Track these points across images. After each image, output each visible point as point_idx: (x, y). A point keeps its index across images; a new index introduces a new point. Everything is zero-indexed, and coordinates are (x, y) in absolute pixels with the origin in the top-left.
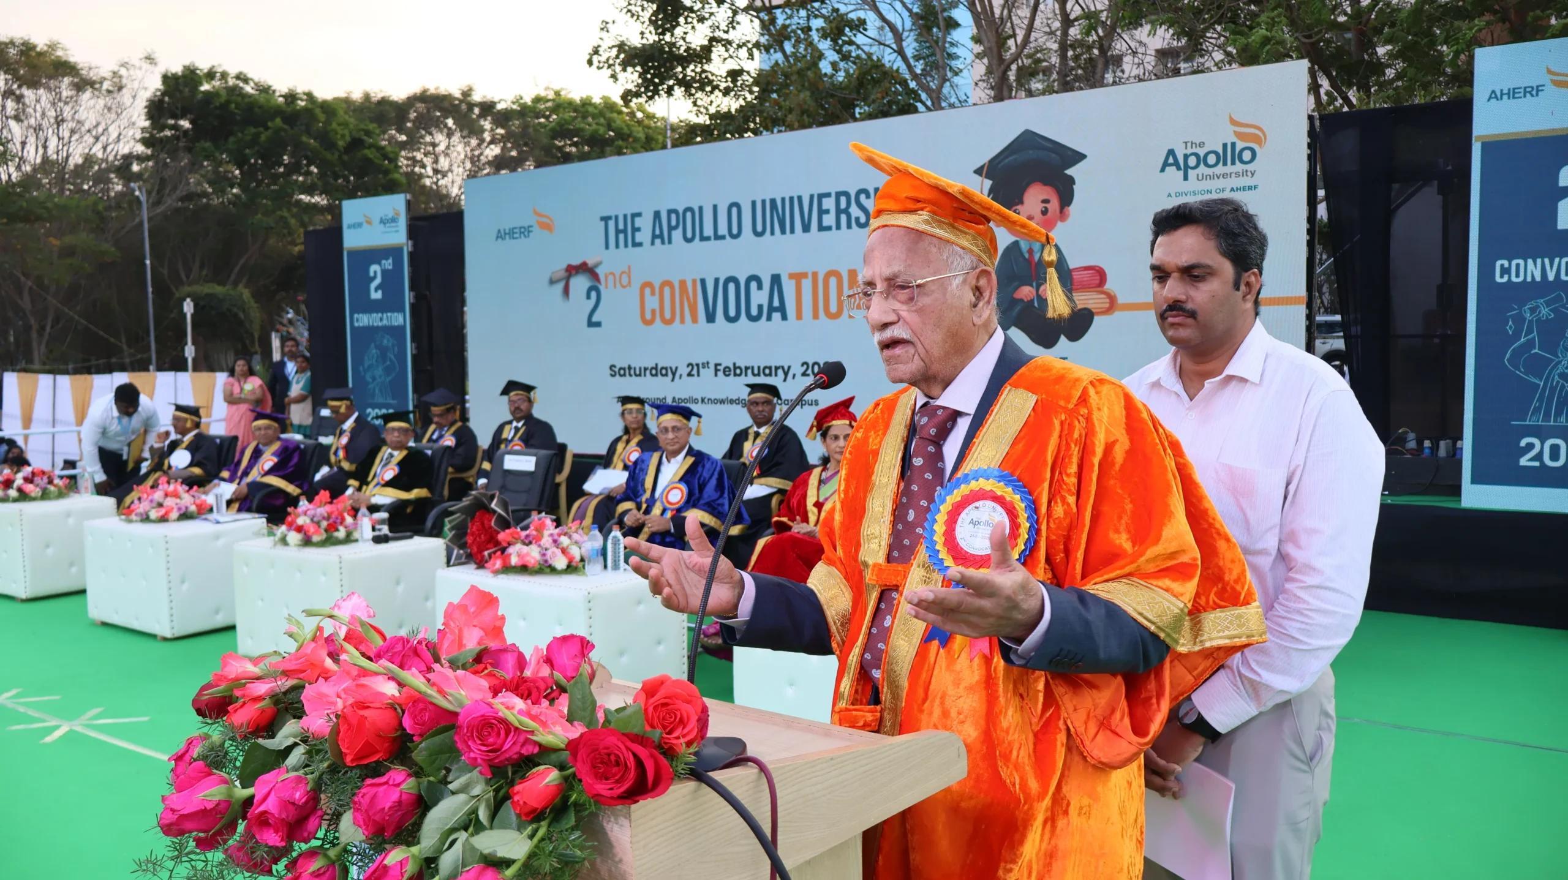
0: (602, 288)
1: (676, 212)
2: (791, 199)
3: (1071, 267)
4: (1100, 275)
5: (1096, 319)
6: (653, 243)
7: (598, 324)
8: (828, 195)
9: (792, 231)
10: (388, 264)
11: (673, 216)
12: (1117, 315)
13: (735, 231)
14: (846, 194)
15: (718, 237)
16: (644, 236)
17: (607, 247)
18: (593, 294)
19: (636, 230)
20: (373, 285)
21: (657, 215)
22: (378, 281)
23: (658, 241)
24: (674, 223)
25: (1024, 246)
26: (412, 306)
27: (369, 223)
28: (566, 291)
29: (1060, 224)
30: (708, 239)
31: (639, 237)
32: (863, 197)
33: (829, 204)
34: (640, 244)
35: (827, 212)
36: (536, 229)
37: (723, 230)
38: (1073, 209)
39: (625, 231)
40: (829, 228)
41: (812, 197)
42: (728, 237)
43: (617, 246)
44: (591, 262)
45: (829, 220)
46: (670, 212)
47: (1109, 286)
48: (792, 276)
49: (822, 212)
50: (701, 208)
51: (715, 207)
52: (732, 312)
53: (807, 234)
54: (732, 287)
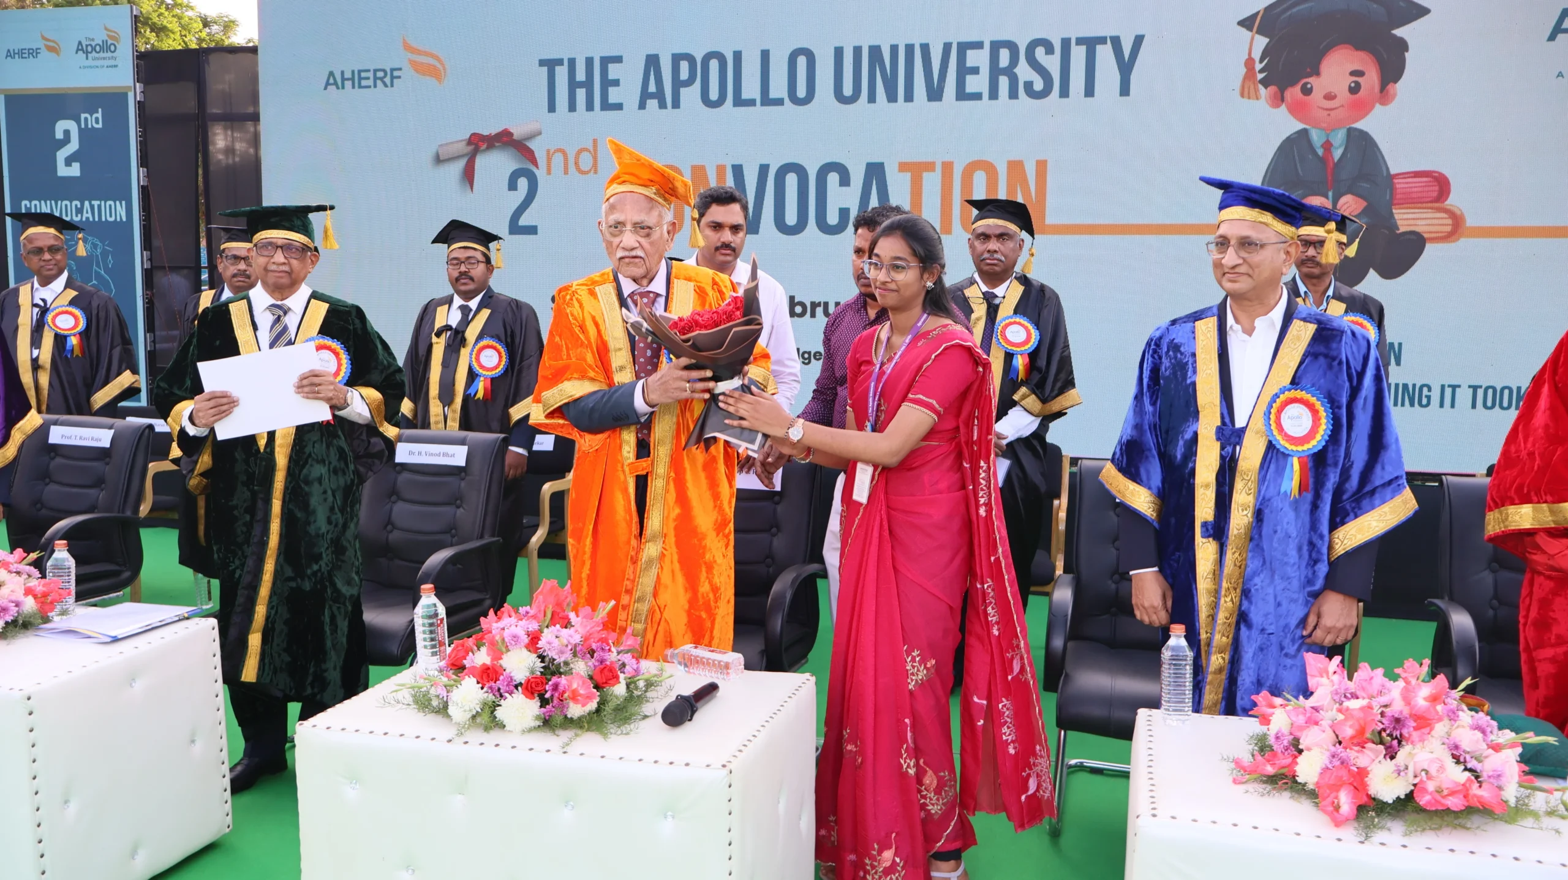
0: (540, 173)
1: (690, 58)
2: (910, 49)
3: (1393, 171)
4: (1441, 185)
5: (1429, 247)
6: (642, 106)
7: (532, 230)
8: (979, 45)
9: (909, 98)
10: (95, 120)
11: (684, 66)
12: (1463, 243)
13: (801, 92)
14: (1012, 47)
15: (767, 100)
16: (627, 92)
17: (552, 108)
18: (523, 183)
19: (608, 83)
20: (62, 155)
21: (652, 62)
22: (74, 146)
23: (652, 104)
24: (684, 75)
25: (1317, 137)
26: (144, 191)
27: (54, 49)
28: (468, 175)
29: (1378, 108)
30: (751, 103)
31: (614, 94)
32: (1040, 52)
33: (978, 58)
34: (619, 107)
35: (975, 71)
36: (408, 73)
37: (778, 88)
38: (1401, 87)
39: (588, 84)
40: (977, 96)
41: (947, 47)
42: (787, 100)
43: (572, 107)
44: (518, 132)
45: (977, 83)
46: (677, 59)
47: (1453, 200)
48: (903, 167)
49: (964, 71)
50: (738, 56)
51: (765, 55)
52: (791, 218)
53: (935, 104)
54: (791, 180)
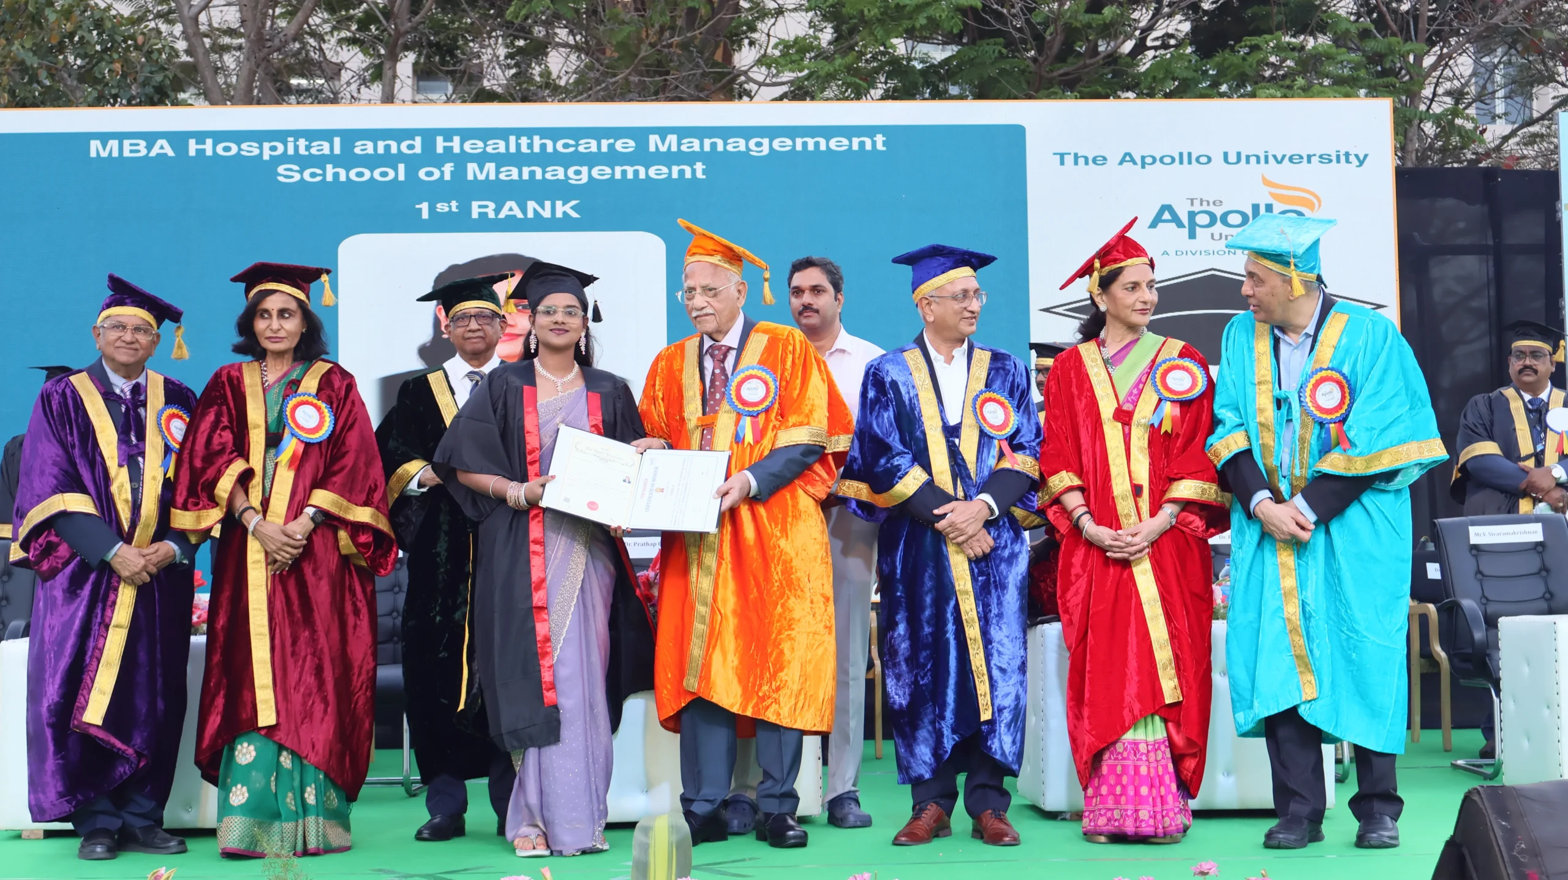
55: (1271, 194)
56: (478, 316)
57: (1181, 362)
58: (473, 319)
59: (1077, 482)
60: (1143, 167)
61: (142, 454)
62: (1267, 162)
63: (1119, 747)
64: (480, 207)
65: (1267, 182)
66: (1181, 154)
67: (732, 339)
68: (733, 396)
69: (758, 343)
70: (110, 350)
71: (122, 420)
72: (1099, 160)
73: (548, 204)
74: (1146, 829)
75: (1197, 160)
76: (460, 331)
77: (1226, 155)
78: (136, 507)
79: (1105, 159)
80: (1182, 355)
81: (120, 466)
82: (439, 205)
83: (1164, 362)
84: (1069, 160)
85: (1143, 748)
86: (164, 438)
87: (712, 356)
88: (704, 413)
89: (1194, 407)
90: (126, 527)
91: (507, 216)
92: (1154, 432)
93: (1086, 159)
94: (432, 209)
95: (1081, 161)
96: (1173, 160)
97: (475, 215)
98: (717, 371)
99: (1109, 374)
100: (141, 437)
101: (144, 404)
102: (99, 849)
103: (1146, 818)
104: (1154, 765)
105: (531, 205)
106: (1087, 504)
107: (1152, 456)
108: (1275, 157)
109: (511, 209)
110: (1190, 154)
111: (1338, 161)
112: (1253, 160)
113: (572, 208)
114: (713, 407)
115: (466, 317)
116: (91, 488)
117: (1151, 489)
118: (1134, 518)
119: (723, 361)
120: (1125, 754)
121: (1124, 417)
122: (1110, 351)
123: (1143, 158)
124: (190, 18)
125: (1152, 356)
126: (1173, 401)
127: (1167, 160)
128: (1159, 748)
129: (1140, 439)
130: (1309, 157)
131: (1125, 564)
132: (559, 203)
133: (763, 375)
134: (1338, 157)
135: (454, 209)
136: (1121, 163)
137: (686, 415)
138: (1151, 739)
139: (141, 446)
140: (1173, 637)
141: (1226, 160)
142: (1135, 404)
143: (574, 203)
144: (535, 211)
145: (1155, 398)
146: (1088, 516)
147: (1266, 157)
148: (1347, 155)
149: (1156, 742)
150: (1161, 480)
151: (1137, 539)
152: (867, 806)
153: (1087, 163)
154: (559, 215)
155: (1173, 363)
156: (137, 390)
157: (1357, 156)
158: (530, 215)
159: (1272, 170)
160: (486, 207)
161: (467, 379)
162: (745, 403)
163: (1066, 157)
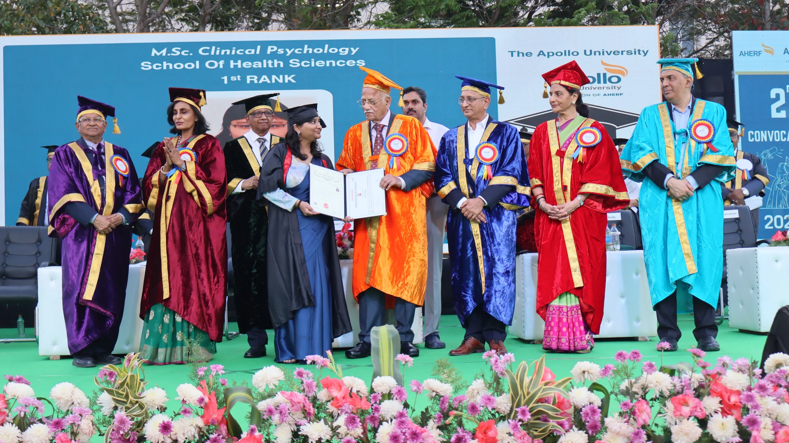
55: (606, 69)
56: (266, 113)
57: (591, 129)
58: (264, 114)
59: (539, 183)
60: (548, 57)
61: (105, 174)
62: (603, 54)
63: (551, 309)
64: (251, 78)
65: (603, 63)
66: (565, 51)
67: (385, 121)
68: (387, 147)
69: (397, 124)
70: (85, 131)
71: (93, 160)
72: (529, 54)
73: (281, 76)
74: (565, 347)
75: (573, 54)
76: (256, 119)
77: (585, 51)
78: (103, 198)
79: (531, 54)
80: (592, 126)
81: (94, 180)
82: (232, 78)
83: (583, 129)
84: (515, 54)
85: (565, 310)
86: (114, 168)
87: (376, 129)
88: (372, 155)
89: (596, 149)
90: (99, 208)
91: (263, 82)
92: (574, 161)
93: (523, 54)
94: (229, 79)
95: (521, 55)
96: (562, 54)
97: (248, 82)
98: (379, 136)
99: (558, 134)
100: (103, 167)
101: (104, 154)
102: (89, 362)
103: (564, 342)
104: (570, 317)
105: (274, 77)
106: (544, 194)
107: (573, 172)
108: (607, 52)
109: (264, 79)
110: (569, 51)
111: (635, 54)
112: (597, 53)
113: (293, 78)
114: (376, 152)
115: (260, 113)
116: (81, 190)
117: (571, 187)
118: (563, 201)
119: (381, 131)
120: (554, 312)
121: (561, 154)
122: (559, 124)
123: (548, 53)
124: (113, 8)
125: (578, 126)
126: (584, 147)
127: (559, 54)
128: (573, 310)
129: (568, 164)
130: (622, 52)
131: (558, 223)
132: (286, 76)
133: (401, 138)
134: (635, 52)
135: (239, 79)
136: (538, 56)
137: (364, 156)
138: (569, 305)
139: (103, 170)
140: (579, 257)
141: (585, 54)
142: (567, 148)
143: (293, 76)
144: (276, 80)
145: (576, 145)
146: (543, 199)
147: (603, 52)
148: (639, 51)
149: (572, 307)
150: (577, 184)
151: (562, 211)
152: (443, 339)
153: (523, 56)
154: (286, 81)
155: (587, 129)
156: (100, 147)
157: (643, 51)
158: (273, 81)
159: (606, 58)
160: (253, 78)
161: (257, 142)
162: (393, 150)
163: (514, 53)
